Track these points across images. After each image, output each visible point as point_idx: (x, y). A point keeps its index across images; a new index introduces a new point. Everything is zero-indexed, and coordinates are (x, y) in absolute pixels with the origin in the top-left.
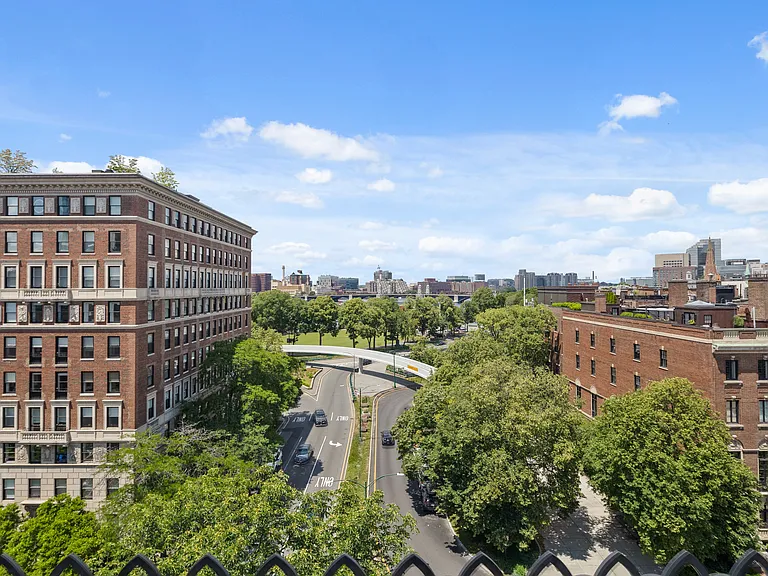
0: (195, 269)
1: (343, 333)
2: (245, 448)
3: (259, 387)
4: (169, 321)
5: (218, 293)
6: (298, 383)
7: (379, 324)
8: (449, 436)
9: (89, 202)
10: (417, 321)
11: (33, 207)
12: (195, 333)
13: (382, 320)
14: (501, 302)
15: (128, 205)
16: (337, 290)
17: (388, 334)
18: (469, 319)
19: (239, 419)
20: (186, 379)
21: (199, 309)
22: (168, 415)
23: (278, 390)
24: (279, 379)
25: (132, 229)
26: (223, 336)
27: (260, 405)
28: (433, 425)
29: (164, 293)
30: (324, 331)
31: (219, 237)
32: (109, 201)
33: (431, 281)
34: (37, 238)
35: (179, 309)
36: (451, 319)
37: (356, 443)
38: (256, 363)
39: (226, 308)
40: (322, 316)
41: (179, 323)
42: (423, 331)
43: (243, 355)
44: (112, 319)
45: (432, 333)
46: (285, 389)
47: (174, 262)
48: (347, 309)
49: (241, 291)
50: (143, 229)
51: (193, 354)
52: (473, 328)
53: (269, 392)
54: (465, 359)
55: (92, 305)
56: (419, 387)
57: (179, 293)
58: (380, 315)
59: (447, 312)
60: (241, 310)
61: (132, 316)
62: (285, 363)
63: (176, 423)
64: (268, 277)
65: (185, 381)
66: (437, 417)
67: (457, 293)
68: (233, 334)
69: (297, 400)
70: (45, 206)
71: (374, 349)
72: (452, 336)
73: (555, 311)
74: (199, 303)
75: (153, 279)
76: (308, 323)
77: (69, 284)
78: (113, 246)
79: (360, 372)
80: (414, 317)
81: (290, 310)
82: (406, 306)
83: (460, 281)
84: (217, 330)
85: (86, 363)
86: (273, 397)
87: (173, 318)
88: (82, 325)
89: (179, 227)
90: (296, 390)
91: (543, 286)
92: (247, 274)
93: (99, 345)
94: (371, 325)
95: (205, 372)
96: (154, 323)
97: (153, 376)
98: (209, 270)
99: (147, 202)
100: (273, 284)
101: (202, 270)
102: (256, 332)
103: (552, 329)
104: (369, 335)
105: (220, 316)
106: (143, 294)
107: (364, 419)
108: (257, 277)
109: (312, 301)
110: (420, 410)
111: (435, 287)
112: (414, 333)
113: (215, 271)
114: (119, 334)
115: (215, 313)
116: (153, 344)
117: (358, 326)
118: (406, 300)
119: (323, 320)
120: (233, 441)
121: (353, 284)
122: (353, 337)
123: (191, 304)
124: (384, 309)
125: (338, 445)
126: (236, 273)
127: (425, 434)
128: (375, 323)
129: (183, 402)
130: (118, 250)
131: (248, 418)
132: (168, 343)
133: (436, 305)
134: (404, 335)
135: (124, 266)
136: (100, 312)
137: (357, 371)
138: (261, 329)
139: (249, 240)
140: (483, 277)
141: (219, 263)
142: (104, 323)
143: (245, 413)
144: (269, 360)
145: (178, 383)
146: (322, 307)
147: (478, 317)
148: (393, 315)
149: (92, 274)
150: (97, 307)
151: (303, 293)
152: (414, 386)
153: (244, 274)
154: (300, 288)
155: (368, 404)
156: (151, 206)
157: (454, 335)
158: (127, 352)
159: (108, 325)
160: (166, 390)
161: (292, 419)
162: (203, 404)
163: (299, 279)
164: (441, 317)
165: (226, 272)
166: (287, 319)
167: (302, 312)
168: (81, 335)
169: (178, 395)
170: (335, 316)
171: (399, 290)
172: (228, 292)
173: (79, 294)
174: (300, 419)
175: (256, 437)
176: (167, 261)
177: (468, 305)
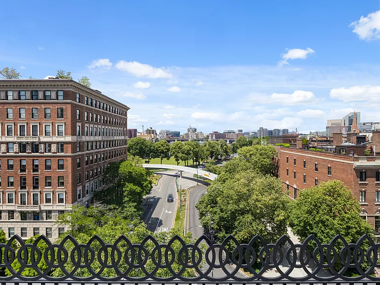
0: (100, 126)
1: (173, 158)
2: (125, 214)
3: (132, 184)
4: (88, 152)
5: (111, 138)
6: (151, 183)
7: (190, 154)
8: (224, 208)
9: (48, 93)
10: (209, 152)
11: (20, 96)
12: (100, 158)
13: (191, 152)
14: (251, 143)
15: (67, 95)
16: (169, 137)
17: (195, 159)
18: (234, 151)
19: (122, 200)
20: (96, 180)
21: (102, 146)
22: (87, 197)
23: (141, 185)
24: (142, 181)
25: (69, 106)
26: (114, 159)
27: (132, 193)
28: (216, 203)
29: (85, 138)
30: (163, 157)
31: (111, 111)
32: (57, 93)
33: (216, 133)
34: (23, 111)
35: (92, 146)
36: (226, 152)
37: (179, 211)
38: (130, 172)
39: (115, 146)
40: (162, 150)
41: (92, 153)
42: (211, 157)
43: (124, 168)
44: (60, 151)
45: (216, 158)
46: (144, 185)
47: (89, 123)
48: (174, 147)
49: (123, 138)
50: (74, 107)
51: (99, 168)
52: (236, 156)
53: (137, 187)
54: (231, 171)
55: (50, 144)
56: (210, 184)
57: (92, 138)
58: (190, 149)
59: (224, 148)
60: (122, 147)
61: (70, 149)
62: (144, 172)
63: (91, 202)
64: (135, 130)
65: (95, 181)
66: (218, 199)
67: (228, 139)
68: (119, 158)
69: (150, 190)
70: (26, 95)
71: (188, 166)
72: (226, 160)
73: (277, 148)
74: (102, 143)
75: (79, 131)
76: (156, 153)
77: (38, 134)
78: (60, 115)
79: (180, 177)
80: (208, 150)
81: (147, 147)
82: (203, 145)
83: (230, 133)
84: (111, 157)
85: (47, 173)
86: (138, 189)
87: (89, 150)
88: (45, 154)
89: (92, 106)
90: (149, 186)
91: (272, 136)
92: (125, 129)
93: (54, 164)
94: (187, 154)
95: (105, 177)
96: (80, 153)
97: (80, 179)
98: (107, 127)
99: (76, 93)
100: (138, 134)
101: (103, 127)
102: (130, 157)
103: (275, 157)
104: (185, 159)
105: (112, 149)
106: (75, 139)
107: (182, 200)
108: (130, 131)
109: (157, 143)
110: (210, 196)
111: (218, 136)
112: (207, 158)
113: (110, 128)
114: (64, 158)
115: (110, 148)
116: (80, 163)
117: (180, 155)
118: (203, 142)
119: (162, 152)
120: (119, 210)
121: (177, 134)
122: (177, 160)
123: (98, 143)
124: (193, 146)
125: (170, 212)
126: (120, 129)
127: (212, 207)
128: (188, 154)
129: (95, 191)
130: (63, 117)
131: (126, 199)
132: (87, 163)
133: (219, 144)
134: (202, 159)
135: (65, 125)
136: (54, 148)
137: (179, 177)
138: (132, 156)
139: (126, 113)
140: (241, 131)
141: (111, 124)
142: (56, 153)
143: (125, 197)
144: (136, 171)
145: (92, 182)
146: (162, 145)
147: (239, 151)
148: (197, 149)
149: (50, 129)
150: (52, 145)
151: (152, 139)
152: (207, 184)
153: (124, 129)
154: (151, 136)
155: (184, 193)
156: (78, 96)
157: (227, 160)
158: (67, 167)
159: (58, 154)
160: (86, 185)
161: (147, 200)
162: (104, 192)
163: (151, 132)
164: (220, 151)
165: (115, 128)
166: (145, 151)
167: (152, 148)
168: (44, 159)
169: (92, 188)
170: (168, 150)
171: (200, 137)
172: (116, 138)
173: (44, 139)
174: (151, 200)
175: (130, 208)
176: (86, 123)
177: (234, 145)
